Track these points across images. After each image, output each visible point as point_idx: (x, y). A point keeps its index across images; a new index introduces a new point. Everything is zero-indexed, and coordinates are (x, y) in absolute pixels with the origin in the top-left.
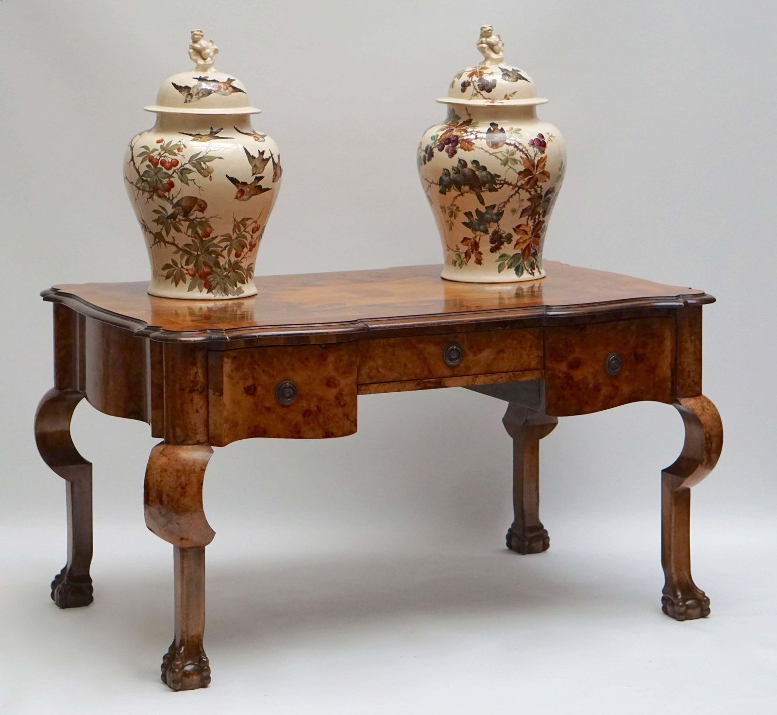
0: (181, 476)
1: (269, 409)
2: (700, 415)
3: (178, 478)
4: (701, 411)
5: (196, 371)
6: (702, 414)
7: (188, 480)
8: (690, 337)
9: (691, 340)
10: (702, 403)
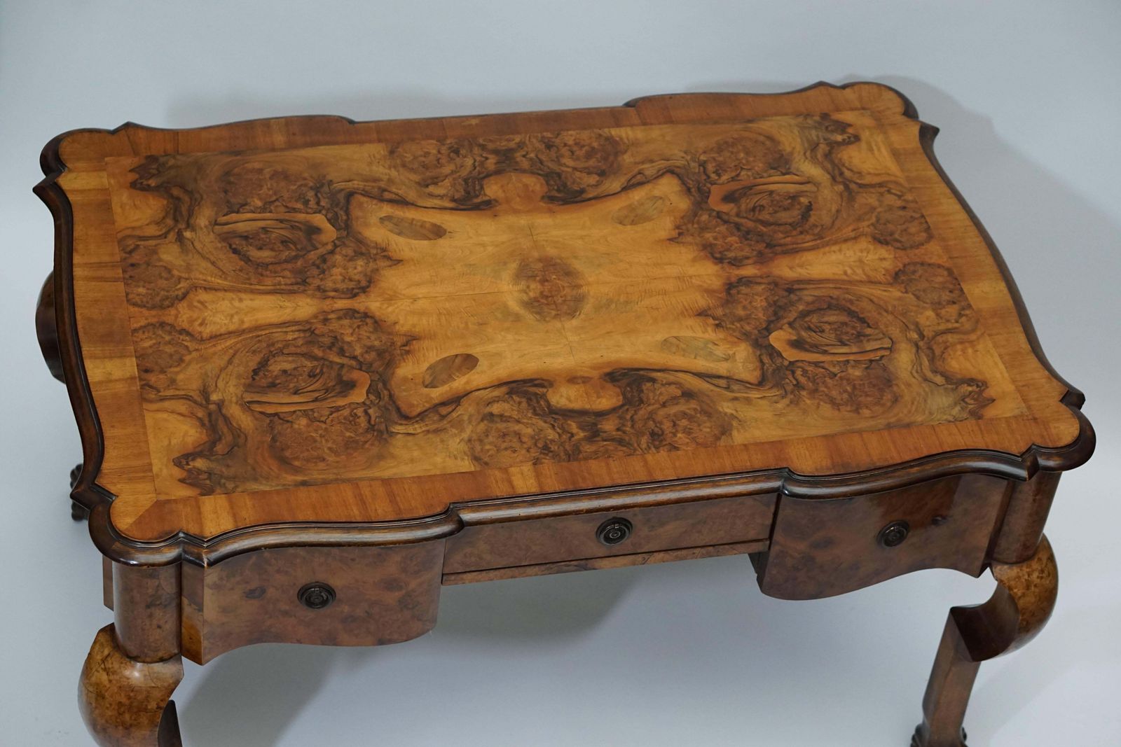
0: (124, 712)
1: (286, 613)
2: (1020, 598)
3: (120, 714)
4: (1023, 591)
5: (157, 583)
6: (1024, 595)
7: (135, 720)
8: (1036, 495)
9: (1034, 500)
10: (1029, 576)
